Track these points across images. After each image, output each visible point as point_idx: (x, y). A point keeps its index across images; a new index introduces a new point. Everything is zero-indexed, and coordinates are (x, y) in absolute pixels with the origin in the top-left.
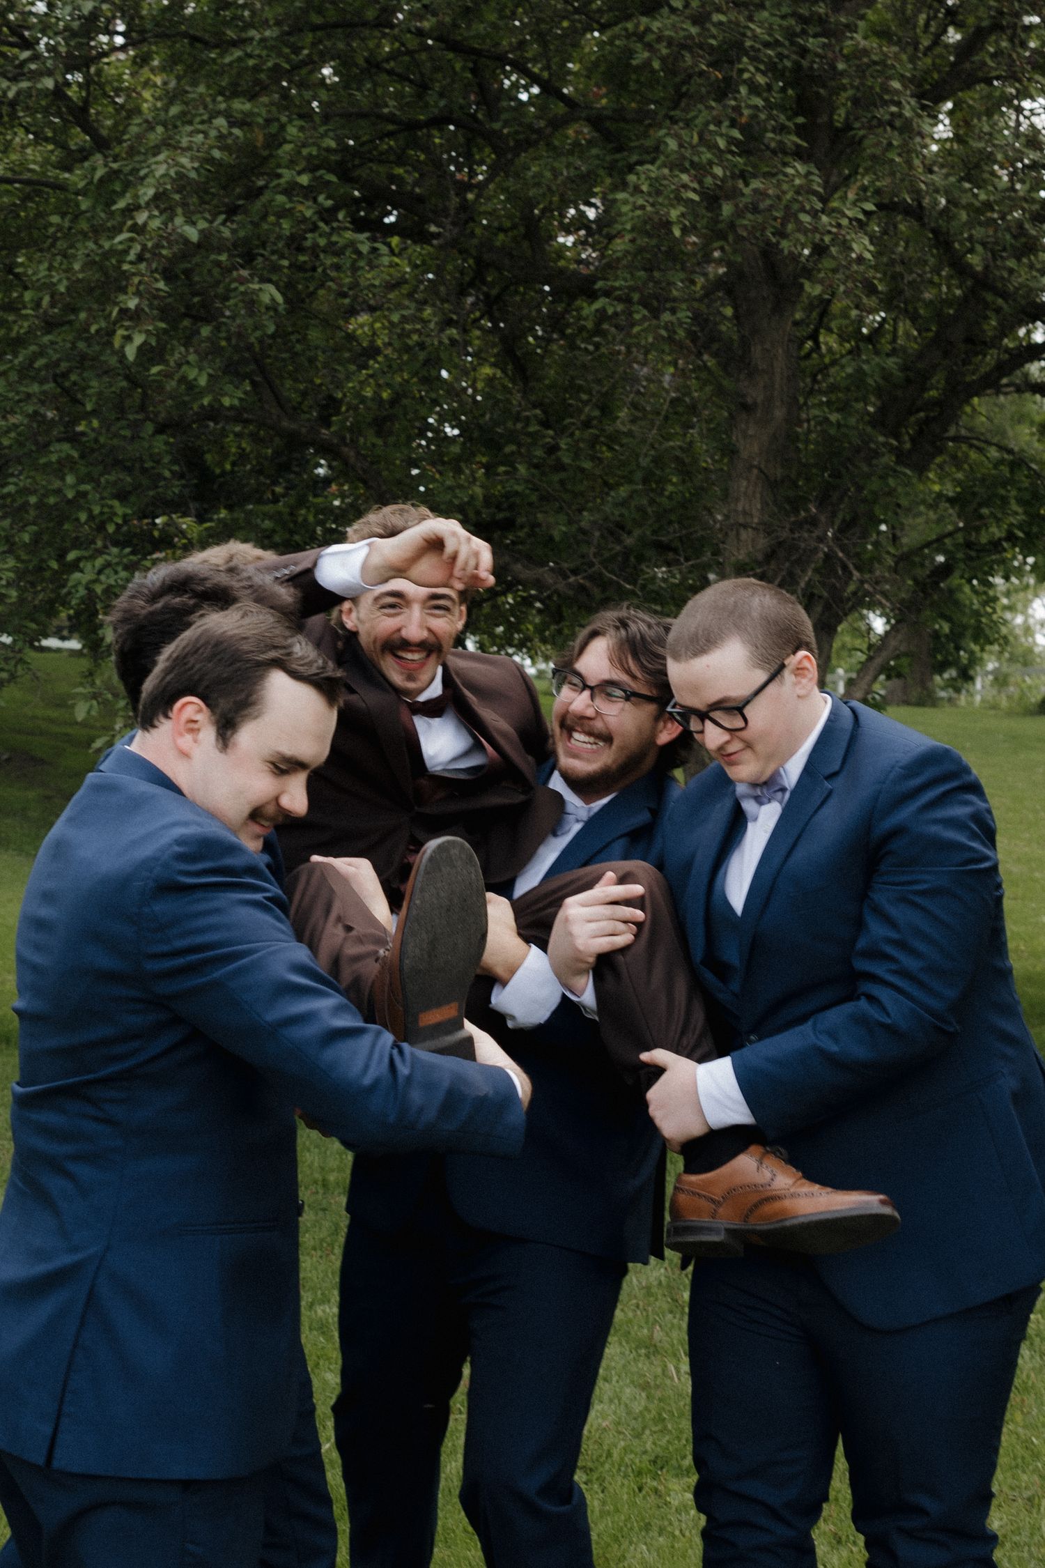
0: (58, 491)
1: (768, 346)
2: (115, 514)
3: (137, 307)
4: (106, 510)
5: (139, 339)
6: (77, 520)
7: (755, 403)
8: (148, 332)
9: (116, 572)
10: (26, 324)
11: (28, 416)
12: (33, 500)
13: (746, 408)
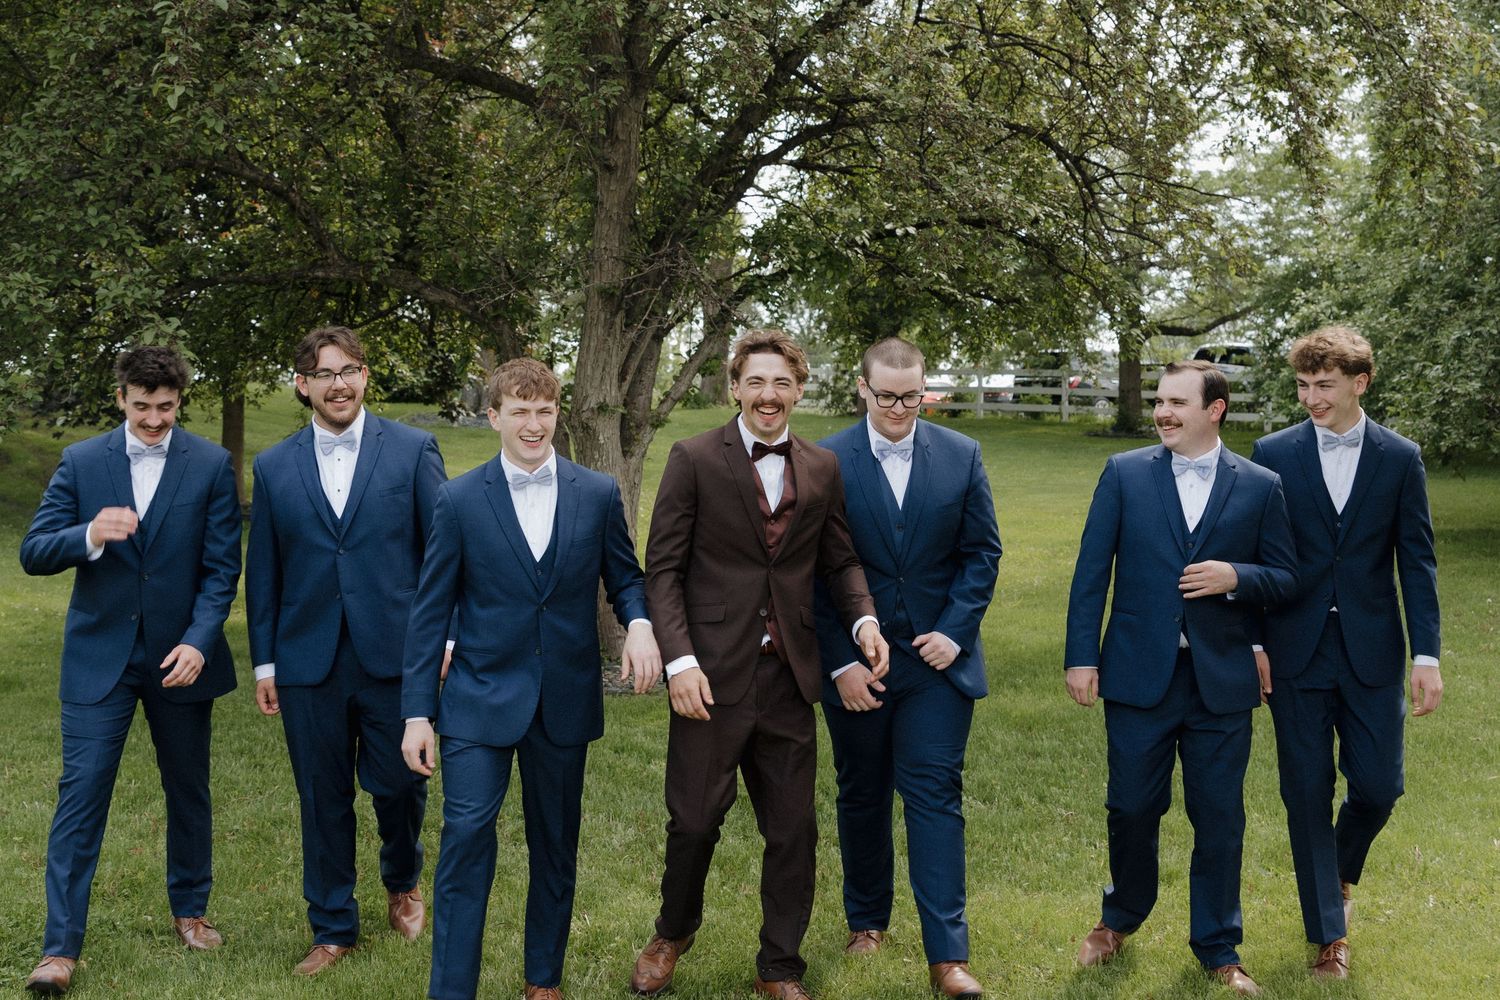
0: (81, 221)
1: (626, 121)
2: (134, 241)
3: (177, 62)
4: (124, 237)
5: (179, 91)
6: (99, 245)
7: (616, 166)
8: (186, 86)
9: (140, 289)
10: (56, 78)
11: (54, 156)
12: (61, 227)
13: (608, 168)
